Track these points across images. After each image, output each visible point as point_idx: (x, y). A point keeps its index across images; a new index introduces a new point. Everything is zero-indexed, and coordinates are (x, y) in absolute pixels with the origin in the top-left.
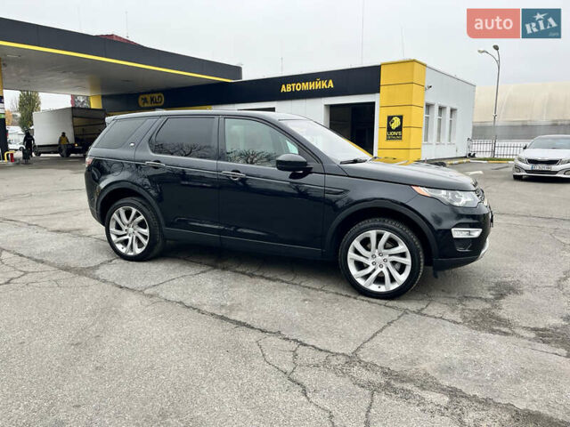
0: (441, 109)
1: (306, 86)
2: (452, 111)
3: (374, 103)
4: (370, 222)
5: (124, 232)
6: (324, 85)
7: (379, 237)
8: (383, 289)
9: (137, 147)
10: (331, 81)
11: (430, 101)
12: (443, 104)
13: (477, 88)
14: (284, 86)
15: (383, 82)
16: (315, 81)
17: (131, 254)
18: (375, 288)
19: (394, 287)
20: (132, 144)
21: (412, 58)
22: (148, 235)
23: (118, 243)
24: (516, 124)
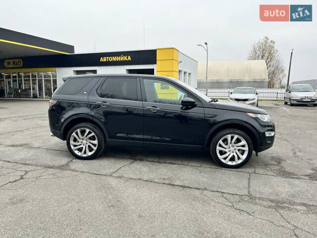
0: (185, 73)
1: (115, 59)
2: (189, 74)
3: (153, 69)
4: (228, 131)
5: (80, 143)
6: (125, 58)
7: (232, 138)
8: (234, 163)
9: (88, 94)
10: (129, 57)
11: (181, 69)
12: (186, 71)
13: (199, 63)
14: (102, 58)
15: (158, 58)
16: (120, 56)
17: (85, 156)
18: (230, 163)
19: (240, 161)
20: (85, 93)
21: (172, 47)
22: (97, 144)
23: (76, 150)
24: (214, 81)
